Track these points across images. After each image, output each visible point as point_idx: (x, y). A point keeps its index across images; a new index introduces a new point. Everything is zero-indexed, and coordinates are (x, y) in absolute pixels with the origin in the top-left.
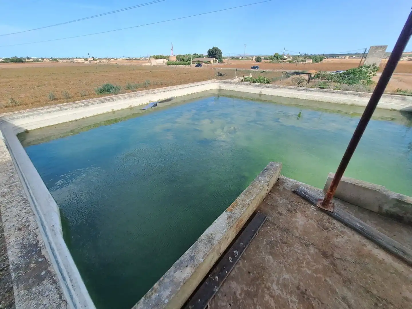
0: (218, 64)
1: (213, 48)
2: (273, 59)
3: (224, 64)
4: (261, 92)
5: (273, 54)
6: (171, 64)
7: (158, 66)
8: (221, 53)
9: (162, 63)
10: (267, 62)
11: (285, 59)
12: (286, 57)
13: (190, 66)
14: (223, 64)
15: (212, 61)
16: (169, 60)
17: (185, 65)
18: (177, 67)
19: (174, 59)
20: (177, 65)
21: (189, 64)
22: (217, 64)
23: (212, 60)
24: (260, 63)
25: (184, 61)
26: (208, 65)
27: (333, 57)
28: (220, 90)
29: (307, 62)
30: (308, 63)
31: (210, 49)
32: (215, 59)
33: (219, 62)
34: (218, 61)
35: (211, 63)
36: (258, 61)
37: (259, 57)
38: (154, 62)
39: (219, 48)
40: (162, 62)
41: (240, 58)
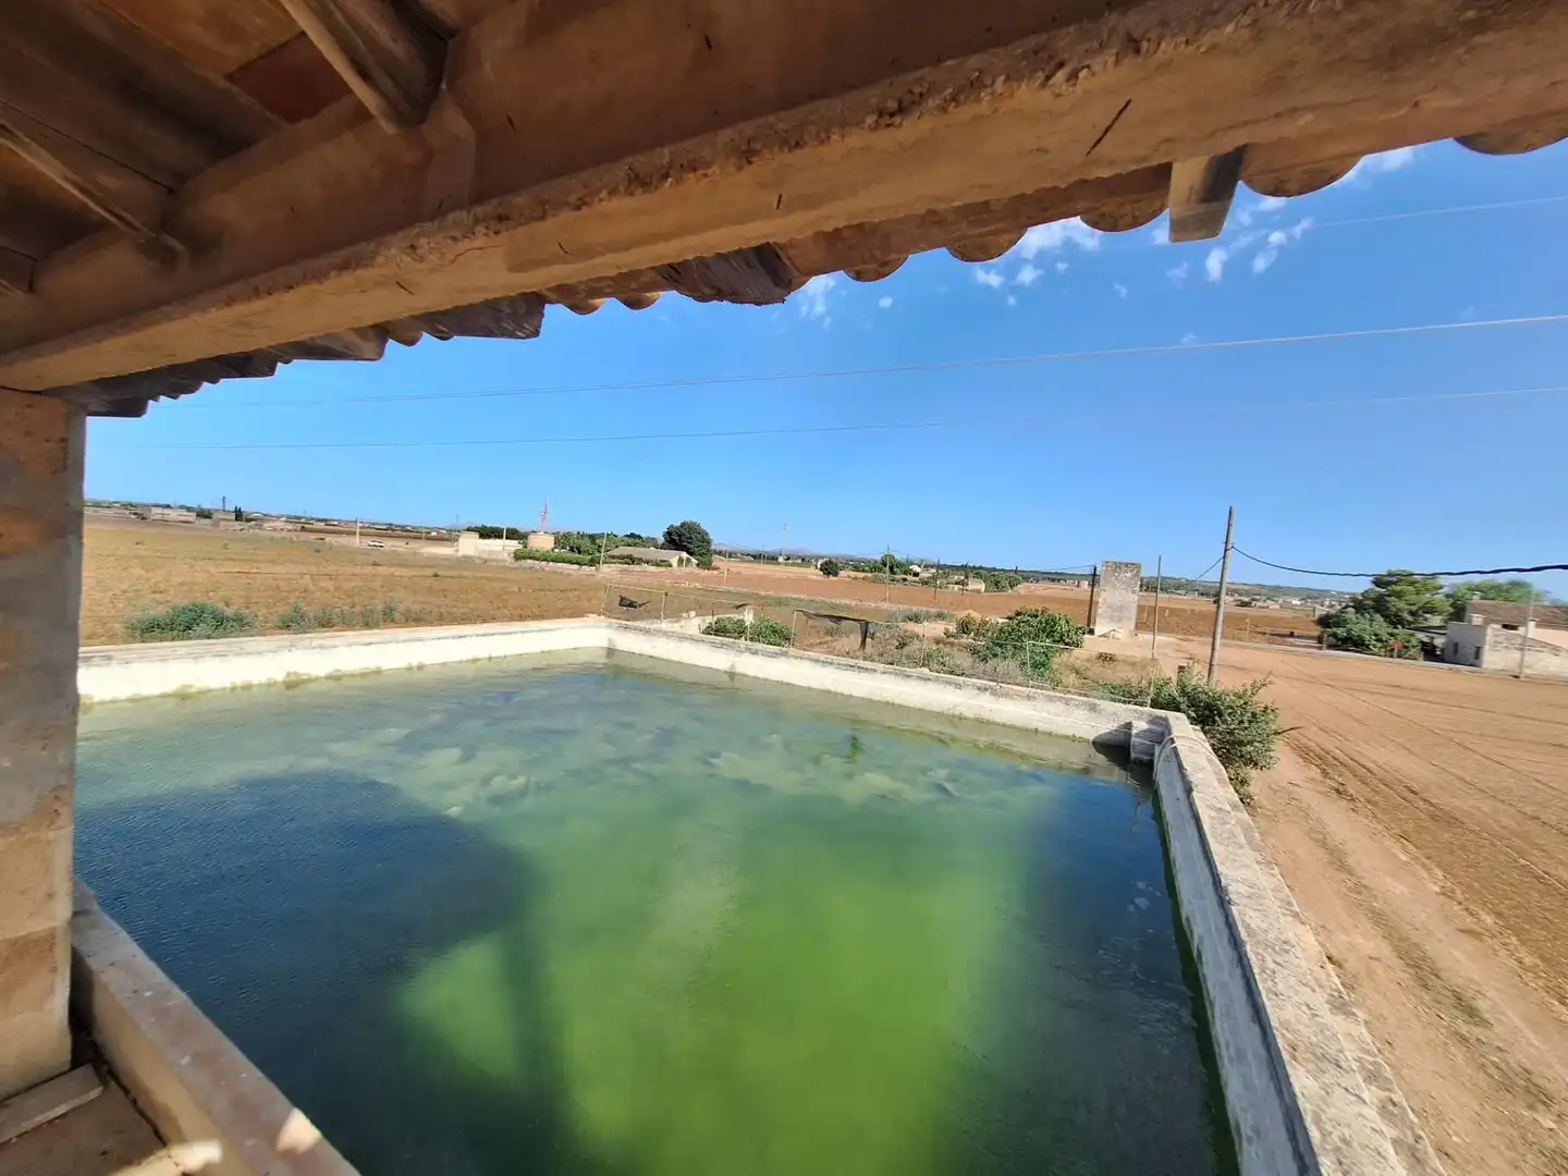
0: (697, 570)
1: (683, 525)
2: (880, 570)
3: (715, 572)
4: (733, 666)
5: (878, 558)
6: (530, 558)
7: (479, 558)
8: (709, 542)
9: (498, 552)
10: (856, 578)
11: (916, 575)
12: (918, 569)
13: (593, 568)
14: (710, 572)
15: (674, 562)
16: (525, 547)
17: (577, 563)
18: (547, 569)
19: (543, 542)
20: (551, 563)
21: (592, 563)
22: (693, 569)
23: (674, 557)
24: (834, 578)
25: (579, 553)
26: (660, 569)
27: (1053, 580)
28: (611, 652)
29: (970, 587)
30: (973, 591)
31: (672, 526)
32: (685, 555)
33: (698, 565)
34: (694, 561)
35: (670, 566)
36: (829, 573)
37: (830, 562)
38: (470, 545)
39: (704, 527)
40: (502, 548)
41: (781, 559)
